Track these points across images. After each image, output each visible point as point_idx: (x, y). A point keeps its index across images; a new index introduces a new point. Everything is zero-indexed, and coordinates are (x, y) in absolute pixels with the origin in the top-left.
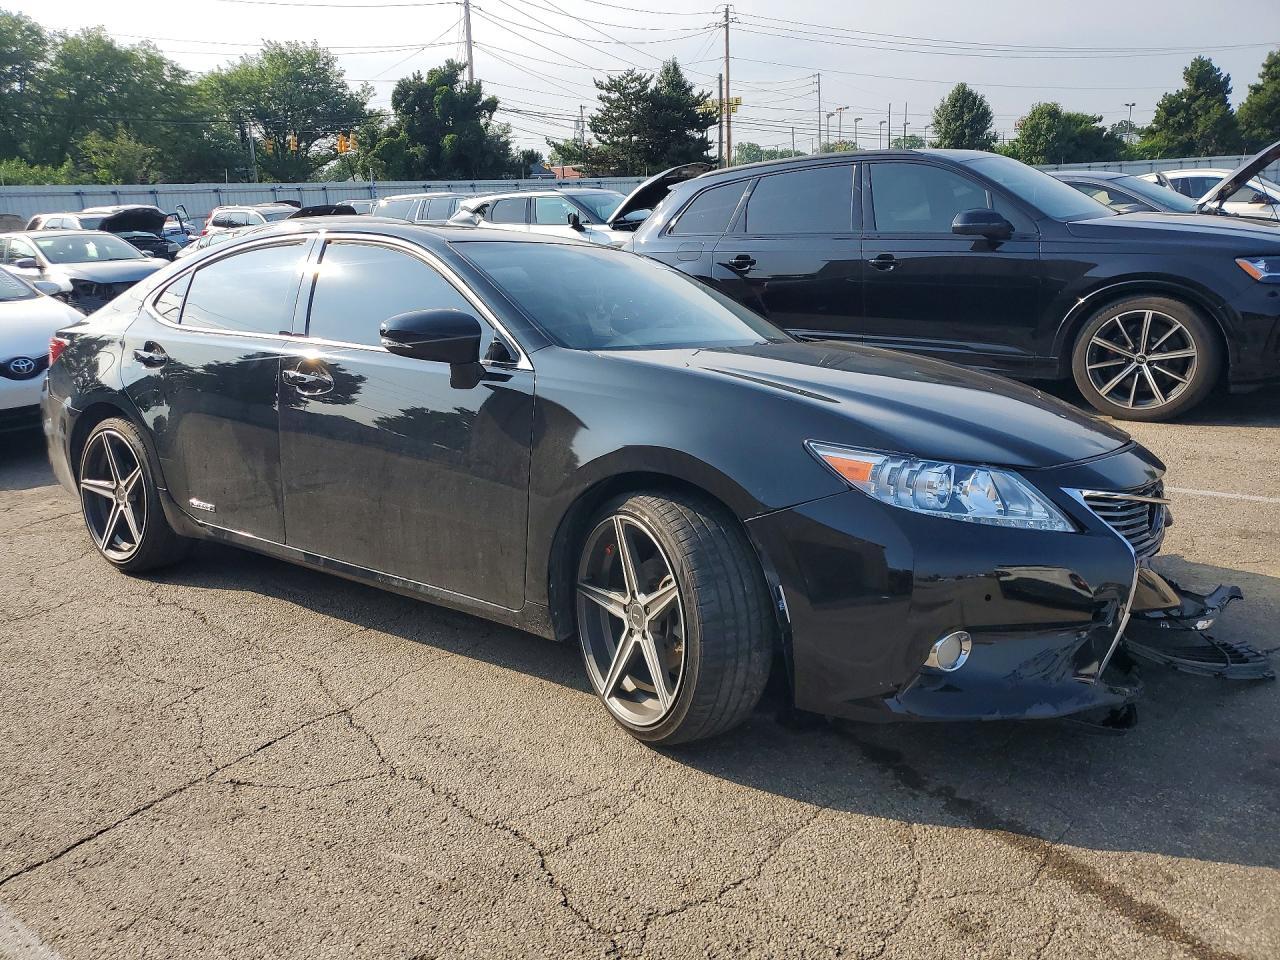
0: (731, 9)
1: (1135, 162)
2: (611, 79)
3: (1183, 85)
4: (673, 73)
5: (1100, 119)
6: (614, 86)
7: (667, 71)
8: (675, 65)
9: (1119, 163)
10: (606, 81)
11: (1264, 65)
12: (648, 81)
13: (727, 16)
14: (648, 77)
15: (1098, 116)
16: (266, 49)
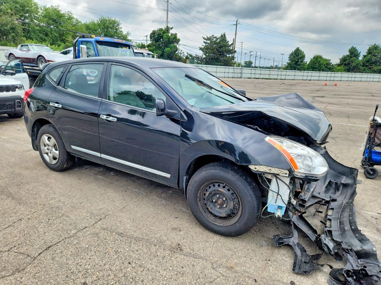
0: (238, 20)
1: (338, 73)
2: (207, 37)
3: (348, 53)
4: (223, 37)
5: (330, 60)
6: (208, 39)
7: (222, 36)
8: (225, 35)
9: (335, 73)
10: (206, 38)
11: (368, 50)
12: (218, 38)
13: (237, 22)
14: (218, 37)
15: (329, 59)
16: (101, 18)
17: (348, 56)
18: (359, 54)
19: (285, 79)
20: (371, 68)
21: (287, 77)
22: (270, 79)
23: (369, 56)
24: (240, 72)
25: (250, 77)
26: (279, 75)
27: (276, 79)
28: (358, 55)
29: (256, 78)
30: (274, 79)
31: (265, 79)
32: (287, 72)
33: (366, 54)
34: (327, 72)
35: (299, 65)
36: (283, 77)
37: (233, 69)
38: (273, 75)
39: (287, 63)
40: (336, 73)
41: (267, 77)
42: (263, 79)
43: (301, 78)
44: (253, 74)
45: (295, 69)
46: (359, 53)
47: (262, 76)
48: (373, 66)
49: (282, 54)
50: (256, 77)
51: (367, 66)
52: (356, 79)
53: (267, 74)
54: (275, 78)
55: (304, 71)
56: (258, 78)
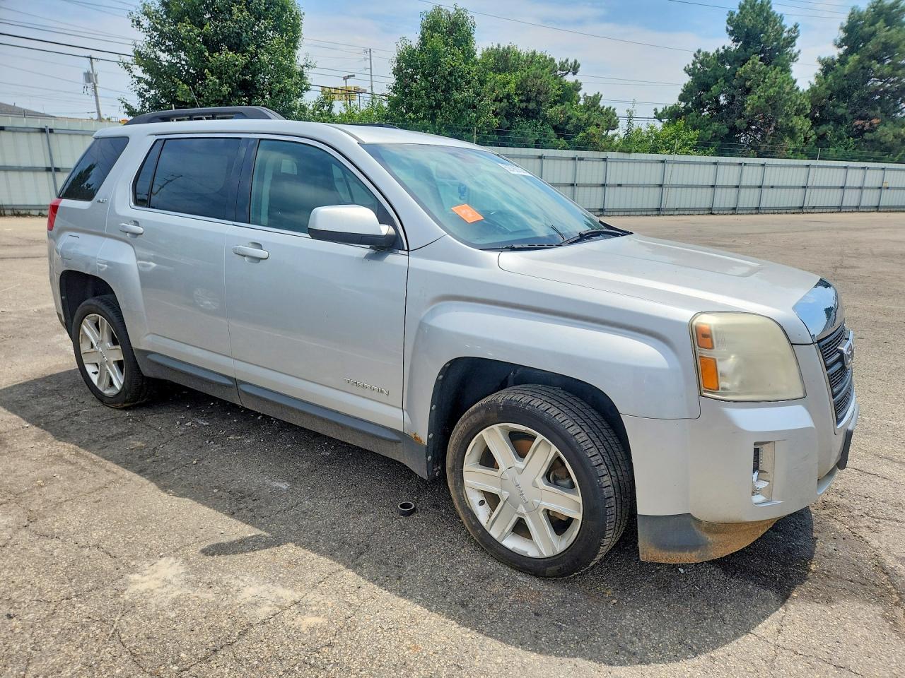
17: (723, 57)
18: (791, 41)
20: (861, 132)
23: (854, 58)
28: (781, 49)
33: (835, 53)
34: (539, 152)
40: (615, 155)
46: (785, 35)
48: (875, 121)
51: (839, 121)
52: (770, 198)
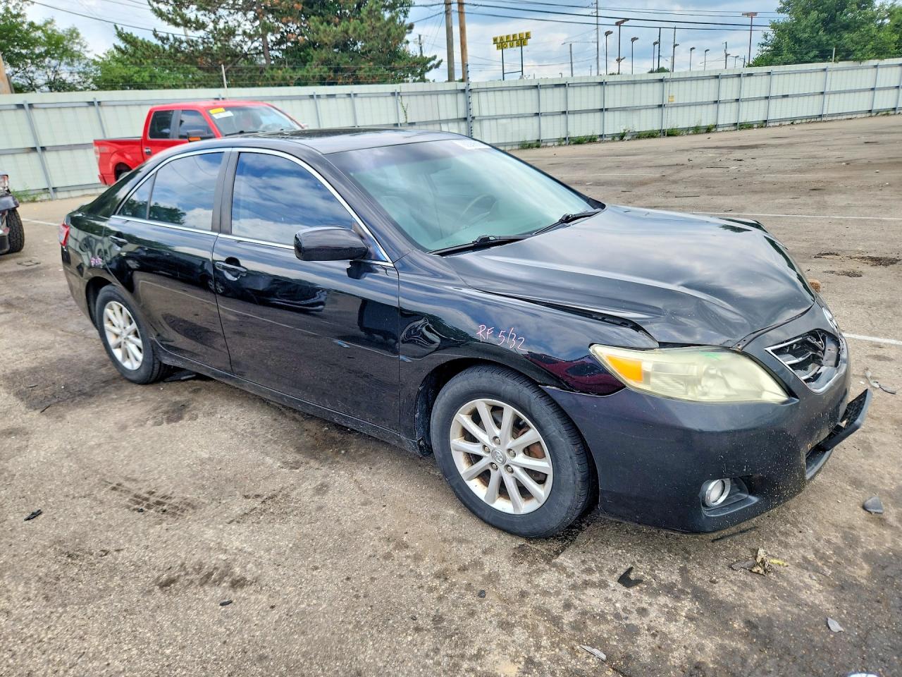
19: (764, 124)
21: (779, 110)
22: (671, 133)
24: (462, 115)
25: (530, 137)
26: (726, 102)
27: (708, 130)
29: (579, 142)
30: (697, 130)
31: (639, 136)
32: (775, 78)
35: (847, 27)
36: (752, 113)
37: (391, 99)
38: (684, 105)
39: (774, 26)
41: (648, 122)
42: (622, 137)
43: (862, 102)
44: (553, 114)
45: (824, 56)
47: (615, 124)
49: (748, 14)
50: (576, 133)
53: (647, 108)
54: (704, 124)
55: (875, 62)
56: (592, 140)
